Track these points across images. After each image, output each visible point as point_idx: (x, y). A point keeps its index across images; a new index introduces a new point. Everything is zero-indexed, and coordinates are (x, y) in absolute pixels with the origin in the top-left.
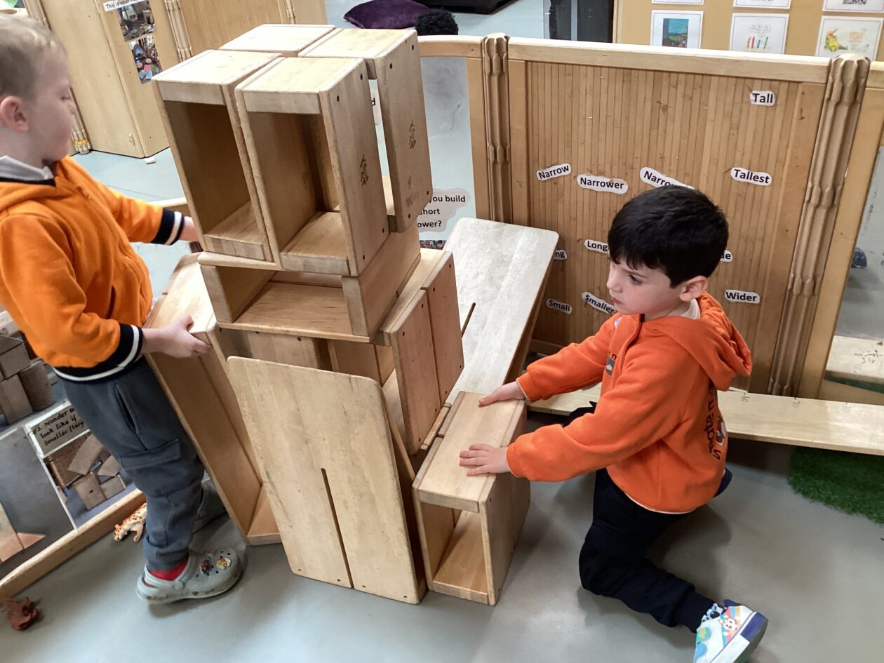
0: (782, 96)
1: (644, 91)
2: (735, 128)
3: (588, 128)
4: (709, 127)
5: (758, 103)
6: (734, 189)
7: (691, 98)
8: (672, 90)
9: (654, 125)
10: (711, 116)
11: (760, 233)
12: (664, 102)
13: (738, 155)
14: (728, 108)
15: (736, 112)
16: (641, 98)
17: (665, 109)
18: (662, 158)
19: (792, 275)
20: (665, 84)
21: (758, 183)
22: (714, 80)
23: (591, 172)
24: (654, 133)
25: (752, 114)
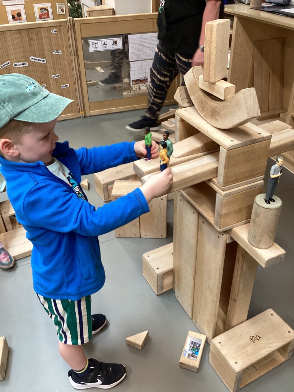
0: (58, 30)
1: (25, 35)
2: (50, 40)
3: (12, 49)
4: (44, 41)
5: (54, 33)
6: (54, 57)
7: (38, 35)
8: (32, 33)
9: (30, 44)
10: (44, 38)
11: (64, 67)
12: (31, 37)
13: (53, 47)
14: (47, 35)
15: (49, 36)
16: (25, 37)
17: (32, 39)
18: (35, 52)
19: (74, 76)
20: (30, 32)
21: (60, 54)
22: (42, 29)
23: (16, 62)
24: (31, 46)
25: (53, 36)
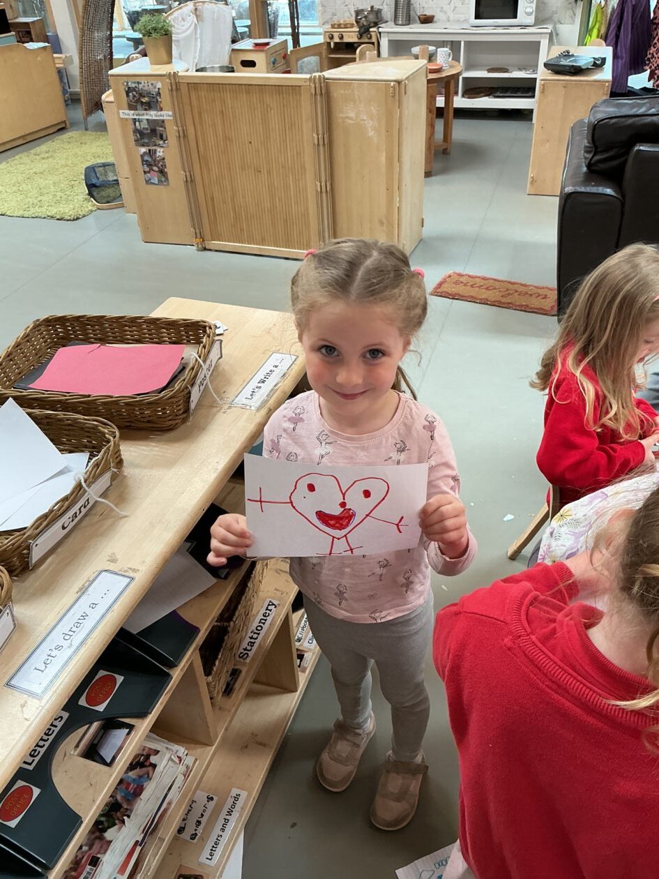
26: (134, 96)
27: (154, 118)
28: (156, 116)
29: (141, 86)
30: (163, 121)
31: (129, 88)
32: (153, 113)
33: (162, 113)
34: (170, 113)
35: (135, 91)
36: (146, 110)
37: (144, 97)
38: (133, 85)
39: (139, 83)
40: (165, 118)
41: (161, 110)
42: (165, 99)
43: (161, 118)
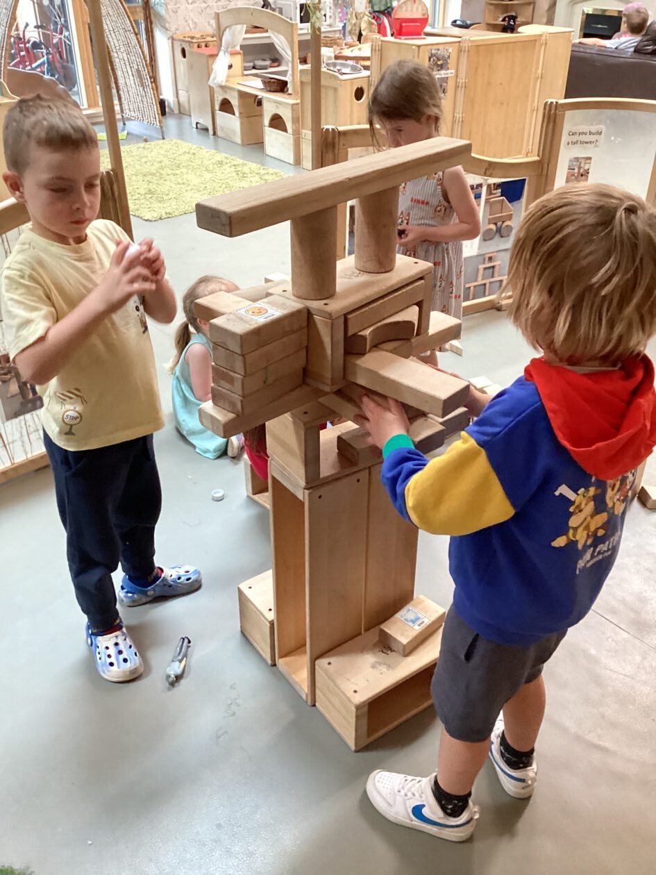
26: (434, 60)
27: (443, 76)
28: (445, 74)
29: (439, 52)
30: (447, 78)
31: (432, 54)
32: (443, 72)
33: (449, 71)
34: (453, 71)
35: (435, 56)
36: (439, 70)
37: (440, 60)
38: (435, 52)
39: (438, 50)
40: (450, 75)
41: (448, 69)
42: (452, 62)
43: (446, 76)
